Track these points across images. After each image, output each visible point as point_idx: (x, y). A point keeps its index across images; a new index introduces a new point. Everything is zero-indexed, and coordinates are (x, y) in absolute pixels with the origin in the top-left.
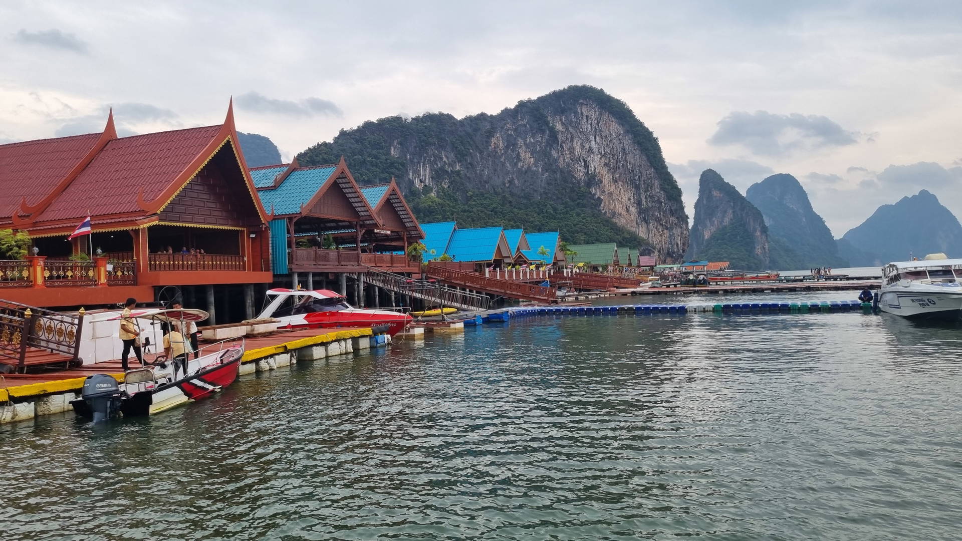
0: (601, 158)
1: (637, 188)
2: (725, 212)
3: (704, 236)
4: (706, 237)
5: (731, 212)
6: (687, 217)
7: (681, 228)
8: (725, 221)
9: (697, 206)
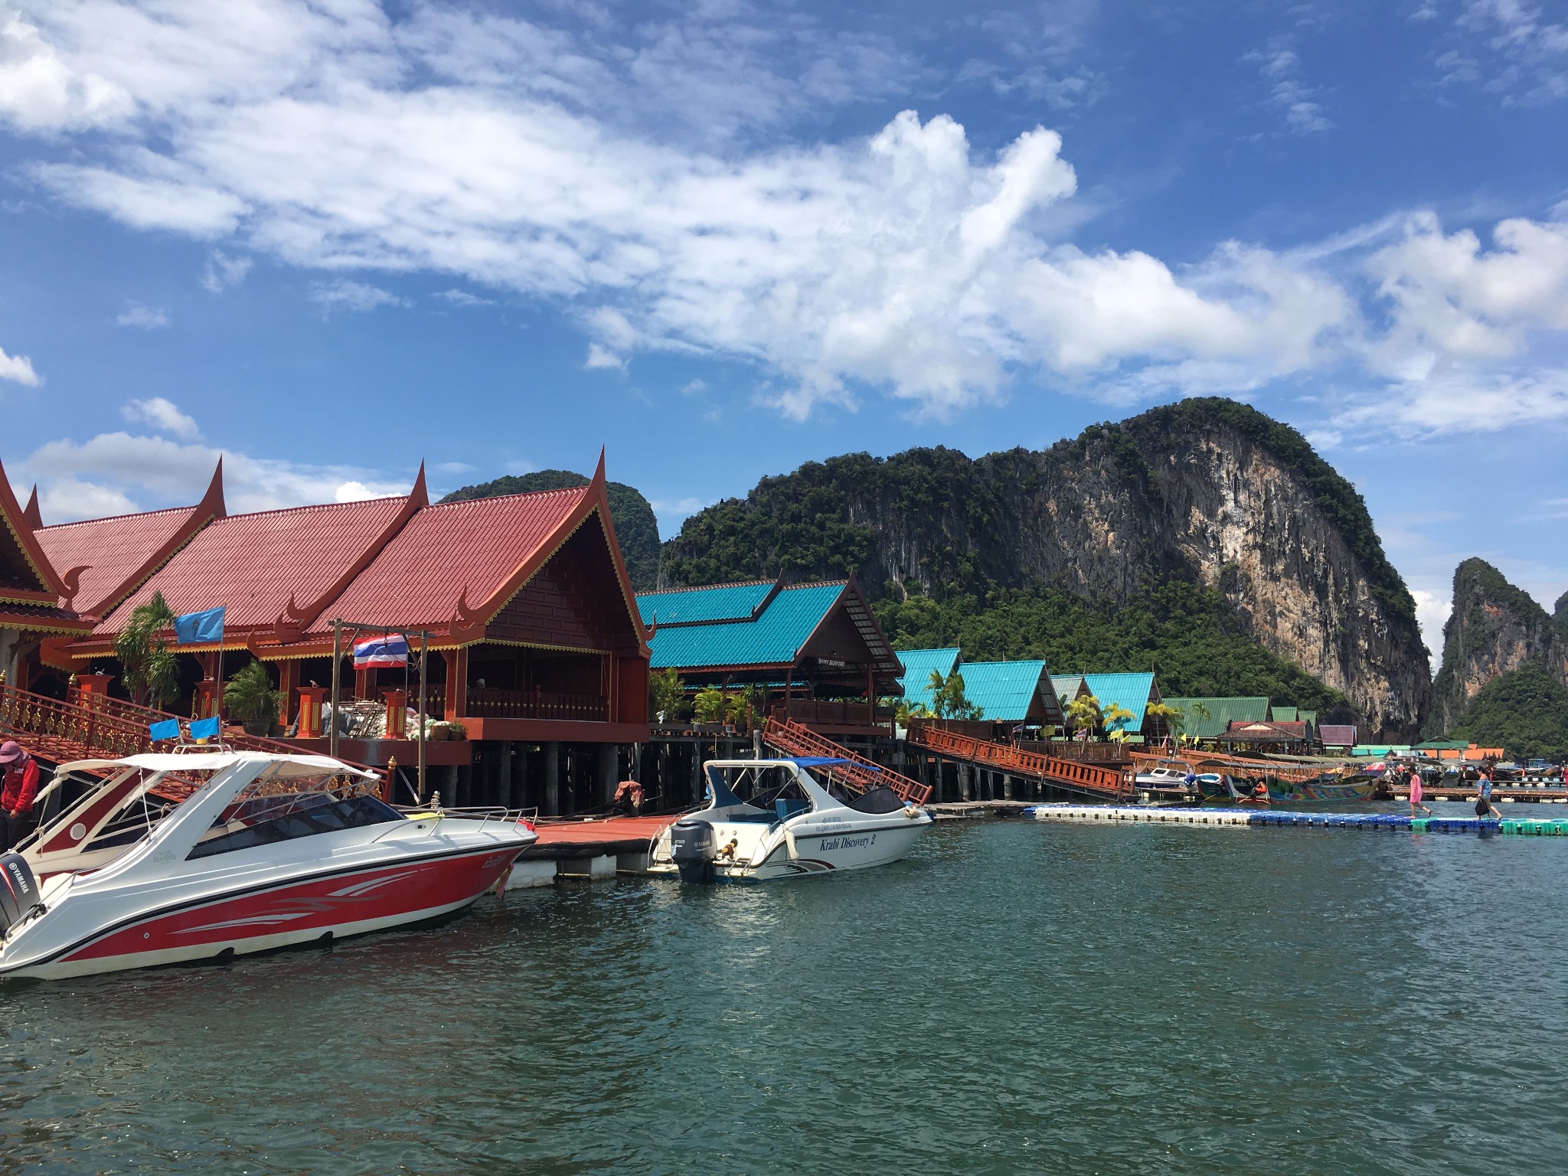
0: (1247, 534)
1: (1321, 592)
2: (1510, 644)
3: (1464, 693)
4: (1470, 693)
5: (1521, 644)
6: (1427, 652)
7: (1415, 673)
8: (1509, 662)
9: (1450, 630)
